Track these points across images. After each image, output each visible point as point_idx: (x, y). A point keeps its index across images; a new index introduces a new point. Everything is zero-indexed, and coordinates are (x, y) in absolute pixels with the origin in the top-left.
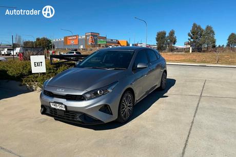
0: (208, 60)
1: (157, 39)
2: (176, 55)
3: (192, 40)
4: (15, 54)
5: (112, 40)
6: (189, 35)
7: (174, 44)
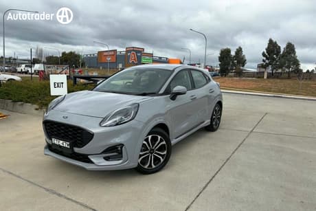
0: (288, 89)
1: (221, 59)
2: (244, 80)
3: (267, 61)
4: (33, 72)
5: (160, 58)
6: (264, 55)
7: (243, 66)
